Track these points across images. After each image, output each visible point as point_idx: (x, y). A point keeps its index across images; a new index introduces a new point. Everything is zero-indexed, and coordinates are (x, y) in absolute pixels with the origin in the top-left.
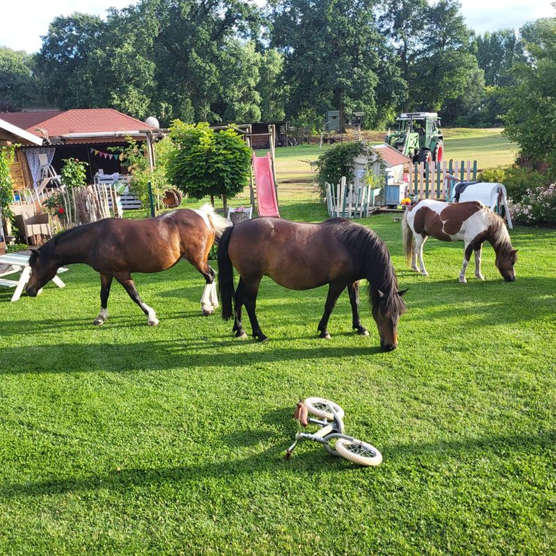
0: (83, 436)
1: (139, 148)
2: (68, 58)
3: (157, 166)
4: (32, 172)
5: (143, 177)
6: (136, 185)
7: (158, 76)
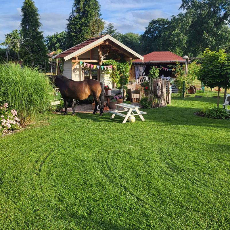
0: (152, 204)
1: (181, 66)
2: (153, 36)
3: (188, 74)
4: (136, 74)
5: (181, 79)
6: (178, 82)
7: (188, 42)
